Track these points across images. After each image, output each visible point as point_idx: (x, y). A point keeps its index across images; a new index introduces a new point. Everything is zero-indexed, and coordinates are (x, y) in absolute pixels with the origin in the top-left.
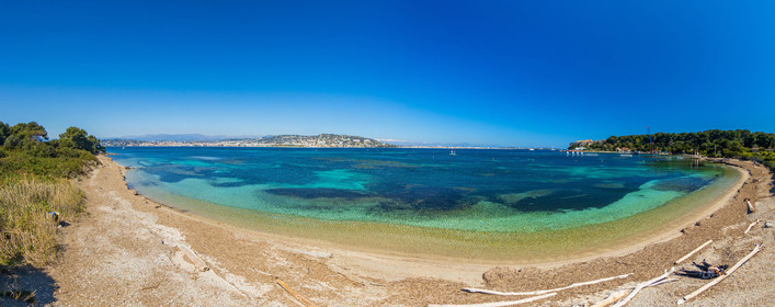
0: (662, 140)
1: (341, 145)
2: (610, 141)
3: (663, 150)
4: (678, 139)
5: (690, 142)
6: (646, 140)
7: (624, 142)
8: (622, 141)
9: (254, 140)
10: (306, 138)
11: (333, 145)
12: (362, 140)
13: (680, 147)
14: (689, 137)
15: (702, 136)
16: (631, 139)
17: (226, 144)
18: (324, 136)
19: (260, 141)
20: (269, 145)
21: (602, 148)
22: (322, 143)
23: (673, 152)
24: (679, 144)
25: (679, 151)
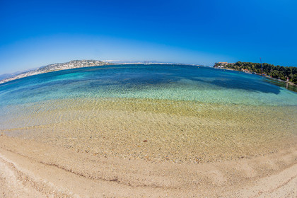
0: (267, 68)
1: (82, 66)
2: (237, 64)
3: (267, 75)
4: (275, 69)
5: (282, 72)
6: (258, 66)
7: (246, 66)
8: (245, 65)
9: (34, 71)
10: (62, 65)
11: (78, 67)
13: (277, 74)
14: (281, 69)
15: (289, 69)
16: (250, 65)
17: (20, 77)
18: (73, 62)
19: (38, 71)
20: (43, 72)
21: (233, 68)
22: (72, 66)
23: (273, 77)
24: (277, 72)
25: (276, 77)
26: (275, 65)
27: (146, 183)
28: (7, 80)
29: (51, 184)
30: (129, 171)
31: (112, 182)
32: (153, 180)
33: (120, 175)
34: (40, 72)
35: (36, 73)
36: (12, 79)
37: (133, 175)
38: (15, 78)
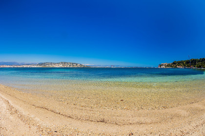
0: (194, 62)
1: (68, 66)
2: (174, 63)
3: (194, 67)
4: (199, 61)
6: (188, 62)
7: (179, 63)
10: (55, 64)
11: (65, 66)
12: (77, 64)
14: (203, 60)
16: (182, 62)
17: (25, 66)
18: (62, 63)
19: (37, 65)
20: (41, 67)
21: (171, 66)
22: (61, 66)
23: (198, 67)
24: (200, 63)
25: (200, 67)
26: (199, 59)
27: (130, 122)
28: (16, 67)
29: (37, 119)
30: (114, 116)
31: (99, 123)
32: (137, 119)
33: (106, 118)
34: (39, 66)
35: (35, 66)
36: (19, 67)
37: (117, 118)
38: (21, 67)
